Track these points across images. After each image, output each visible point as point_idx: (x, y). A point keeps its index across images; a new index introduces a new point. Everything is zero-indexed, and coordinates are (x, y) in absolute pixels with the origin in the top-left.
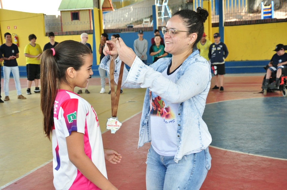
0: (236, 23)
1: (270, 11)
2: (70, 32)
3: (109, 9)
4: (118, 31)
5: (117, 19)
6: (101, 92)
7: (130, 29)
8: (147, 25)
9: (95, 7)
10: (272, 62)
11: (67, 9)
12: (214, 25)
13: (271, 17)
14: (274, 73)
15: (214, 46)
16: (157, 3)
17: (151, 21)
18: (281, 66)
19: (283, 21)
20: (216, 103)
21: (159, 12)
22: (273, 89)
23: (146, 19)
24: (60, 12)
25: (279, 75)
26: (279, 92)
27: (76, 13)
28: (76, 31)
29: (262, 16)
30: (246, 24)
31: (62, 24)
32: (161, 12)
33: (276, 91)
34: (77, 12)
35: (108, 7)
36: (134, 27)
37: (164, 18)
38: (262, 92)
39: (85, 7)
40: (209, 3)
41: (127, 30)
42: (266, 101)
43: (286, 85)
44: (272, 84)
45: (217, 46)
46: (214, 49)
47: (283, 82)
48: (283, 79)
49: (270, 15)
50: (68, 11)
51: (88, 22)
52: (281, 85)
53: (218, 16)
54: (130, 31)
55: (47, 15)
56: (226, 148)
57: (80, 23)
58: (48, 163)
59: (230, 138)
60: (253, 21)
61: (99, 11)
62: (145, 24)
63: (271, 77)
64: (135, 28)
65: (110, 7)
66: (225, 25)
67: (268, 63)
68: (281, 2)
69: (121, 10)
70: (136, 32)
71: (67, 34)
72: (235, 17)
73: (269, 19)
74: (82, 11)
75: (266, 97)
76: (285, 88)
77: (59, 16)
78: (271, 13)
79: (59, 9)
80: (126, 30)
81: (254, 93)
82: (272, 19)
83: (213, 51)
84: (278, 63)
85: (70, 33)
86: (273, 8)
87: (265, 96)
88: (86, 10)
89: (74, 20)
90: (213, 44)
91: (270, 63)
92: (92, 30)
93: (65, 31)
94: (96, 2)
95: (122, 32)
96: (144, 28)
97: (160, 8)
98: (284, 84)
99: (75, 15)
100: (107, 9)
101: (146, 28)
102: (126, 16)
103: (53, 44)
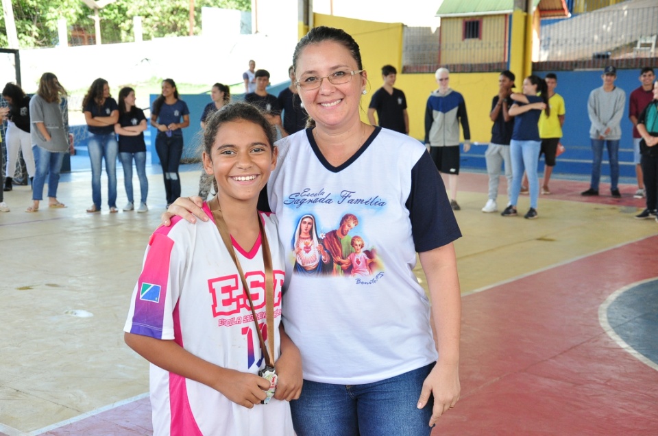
2: (454, 65)
3: (556, 14)
4: (567, 67)
6: (483, 209)
7: (598, 63)
8: (646, 54)
9: (517, 8)
11: (455, 13)
24: (439, 19)
27: (473, 23)
28: (468, 65)
31: (440, 47)
34: (477, 19)
35: (554, 8)
36: (611, 58)
39: (497, 9)
41: (590, 65)
50: (458, 18)
54: (598, 67)
55: (411, 28)
57: (480, 46)
61: (527, 20)
62: (642, 50)
65: (560, 8)
74: (489, 18)
77: (437, 28)
79: (439, 12)
80: (587, 63)
85: (454, 69)
88: (499, 15)
89: (468, 38)
93: (446, 64)
95: (577, 70)
99: (472, 28)
100: (552, 13)
101: (642, 59)
102: (609, 29)
103: (390, 92)
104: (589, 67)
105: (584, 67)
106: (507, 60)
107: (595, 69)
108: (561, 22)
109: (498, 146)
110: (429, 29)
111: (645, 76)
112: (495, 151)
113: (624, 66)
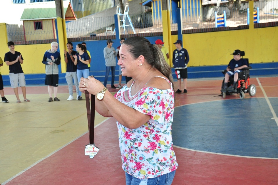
0: (193, 31)
1: (223, 19)
2: (33, 41)
3: (71, 19)
4: (81, 39)
5: (77, 28)
6: (68, 99)
7: (93, 38)
8: (110, 34)
9: (58, 17)
10: (230, 66)
11: (30, 18)
12: (173, 33)
13: (224, 25)
14: (231, 77)
15: (176, 52)
16: (118, 12)
17: (113, 30)
18: (237, 70)
19: (235, 29)
20: (180, 107)
21: (121, 21)
22: (231, 92)
23: (109, 28)
24: (22, 21)
25: (236, 78)
26: (236, 94)
27: (39, 23)
28: (39, 41)
29: (216, 25)
30: (203, 32)
31: (25, 33)
32: (122, 21)
33: (234, 94)
34: (40, 21)
35: (70, 16)
36: (97, 36)
37: (126, 26)
38: (221, 95)
39: (48, 17)
40: (167, 12)
41: (91, 39)
42: (225, 104)
43: (242, 88)
44: (230, 87)
45: (179, 52)
46: (177, 55)
47: (240, 86)
48: (239, 82)
49: (223, 23)
50: (31, 20)
51: (51, 31)
52: (238, 88)
53: (177, 25)
54: (93, 40)
55: (10, 25)
56: (195, 149)
57: (44, 32)
58: (24, 171)
59: (198, 139)
60: (208, 29)
61: (63, 21)
62: (108, 33)
63: (229, 81)
64: (99, 37)
65: (73, 16)
66: (183, 33)
67: (226, 68)
68: (232, 12)
69: (82, 19)
70: (99, 40)
71: (31, 43)
72: (192, 26)
73: (223, 28)
74: (45, 21)
75: (225, 100)
76: (242, 91)
77: (21, 25)
78: (223, 21)
79: (22, 18)
80: (89, 38)
81: (214, 96)
82: (225, 27)
83: (176, 57)
84: (234, 67)
85: (34, 43)
86: (225, 17)
87: (224, 98)
88: (49, 19)
89: (37, 29)
90: (176, 50)
91: (227, 67)
92: (56, 39)
93: (29, 40)
94: (59, 12)
96: (107, 36)
97: (121, 17)
98: (241, 87)
99: (38, 25)
100: (70, 19)
101: (109, 36)
102: (88, 25)
103: (14, 53)
104: (90, 40)
105: (88, 40)
106: (56, 38)
107: (92, 40)
108: (70, 22)
109: (71, 73)
110: (17, 25)
111: (122, 41)
112: (70, 75)
113: (103, 39)
